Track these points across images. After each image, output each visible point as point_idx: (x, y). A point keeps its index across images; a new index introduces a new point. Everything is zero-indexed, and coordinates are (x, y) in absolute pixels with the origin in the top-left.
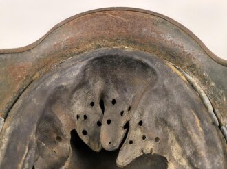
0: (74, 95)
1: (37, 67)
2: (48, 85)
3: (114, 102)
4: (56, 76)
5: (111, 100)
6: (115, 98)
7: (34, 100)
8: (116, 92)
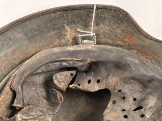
0: (132, 81)
1: (139, 48)
2: (128, 58)
3: (143, 116)
4: (137, 61)
5: (143, 113)
6: (146, 115)
7: (114, 54)
8: (151, 114)
